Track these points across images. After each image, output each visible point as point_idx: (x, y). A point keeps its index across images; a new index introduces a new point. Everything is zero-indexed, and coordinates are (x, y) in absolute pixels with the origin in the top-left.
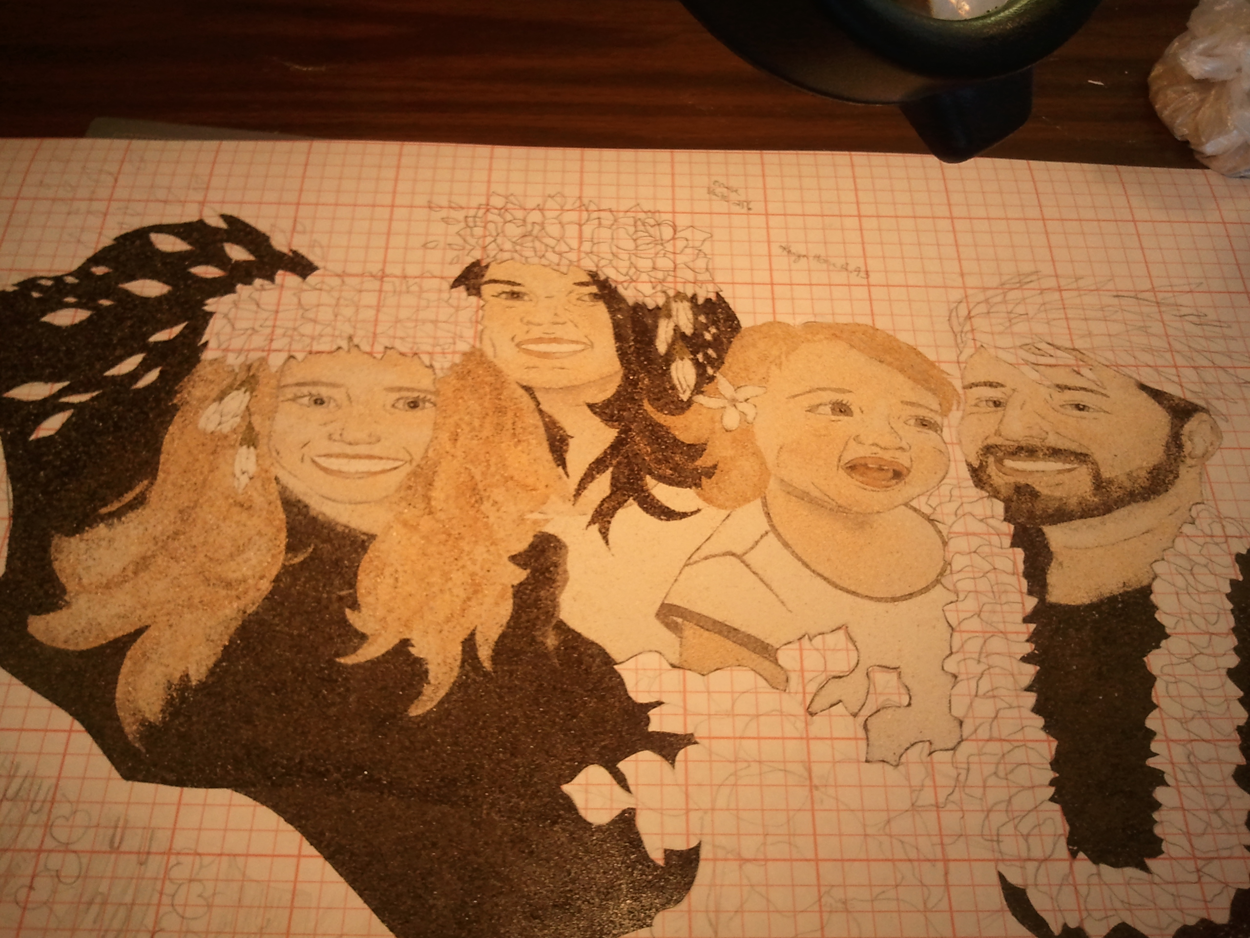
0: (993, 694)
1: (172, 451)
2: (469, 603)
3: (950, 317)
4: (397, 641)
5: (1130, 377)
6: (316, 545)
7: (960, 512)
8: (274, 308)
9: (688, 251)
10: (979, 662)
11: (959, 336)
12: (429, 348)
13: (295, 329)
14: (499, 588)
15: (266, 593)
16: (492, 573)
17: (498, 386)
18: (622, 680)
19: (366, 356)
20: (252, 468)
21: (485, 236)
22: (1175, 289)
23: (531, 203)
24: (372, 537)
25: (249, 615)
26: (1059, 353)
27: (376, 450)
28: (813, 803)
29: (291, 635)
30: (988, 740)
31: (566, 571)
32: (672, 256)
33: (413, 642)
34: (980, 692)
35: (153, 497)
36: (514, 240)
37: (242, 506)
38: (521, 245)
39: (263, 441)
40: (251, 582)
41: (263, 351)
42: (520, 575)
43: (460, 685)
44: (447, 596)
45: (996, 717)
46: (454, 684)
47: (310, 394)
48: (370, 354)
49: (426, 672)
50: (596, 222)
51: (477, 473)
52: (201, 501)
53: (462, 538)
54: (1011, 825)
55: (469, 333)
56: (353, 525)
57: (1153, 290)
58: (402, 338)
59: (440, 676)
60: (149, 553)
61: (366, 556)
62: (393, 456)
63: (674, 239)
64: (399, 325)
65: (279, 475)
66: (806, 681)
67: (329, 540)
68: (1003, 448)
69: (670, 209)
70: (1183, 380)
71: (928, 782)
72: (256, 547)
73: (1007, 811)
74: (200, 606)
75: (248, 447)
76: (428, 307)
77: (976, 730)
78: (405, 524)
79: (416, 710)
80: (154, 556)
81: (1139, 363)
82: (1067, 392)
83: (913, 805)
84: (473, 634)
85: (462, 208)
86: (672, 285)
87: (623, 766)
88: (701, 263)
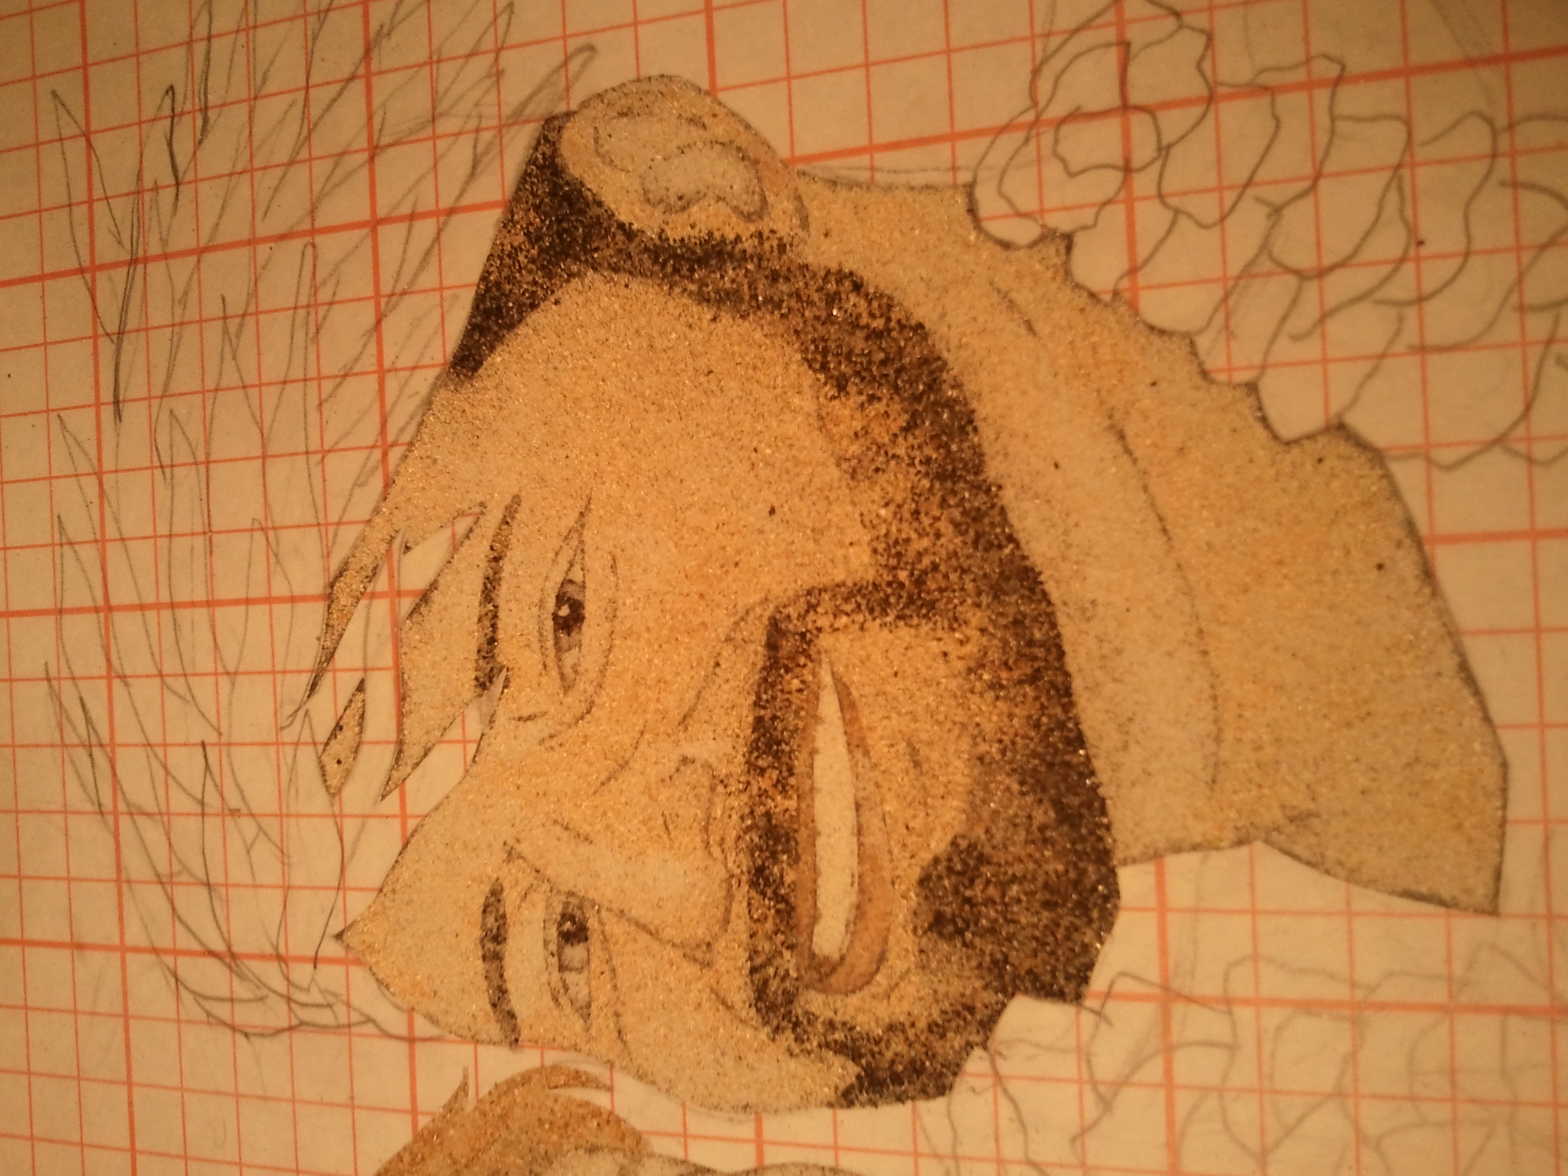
5: (428, 403)
26: (348, 655)
57: (87, 271)
68: (765, 946)
70: (427, 203)
82: (506, 652)
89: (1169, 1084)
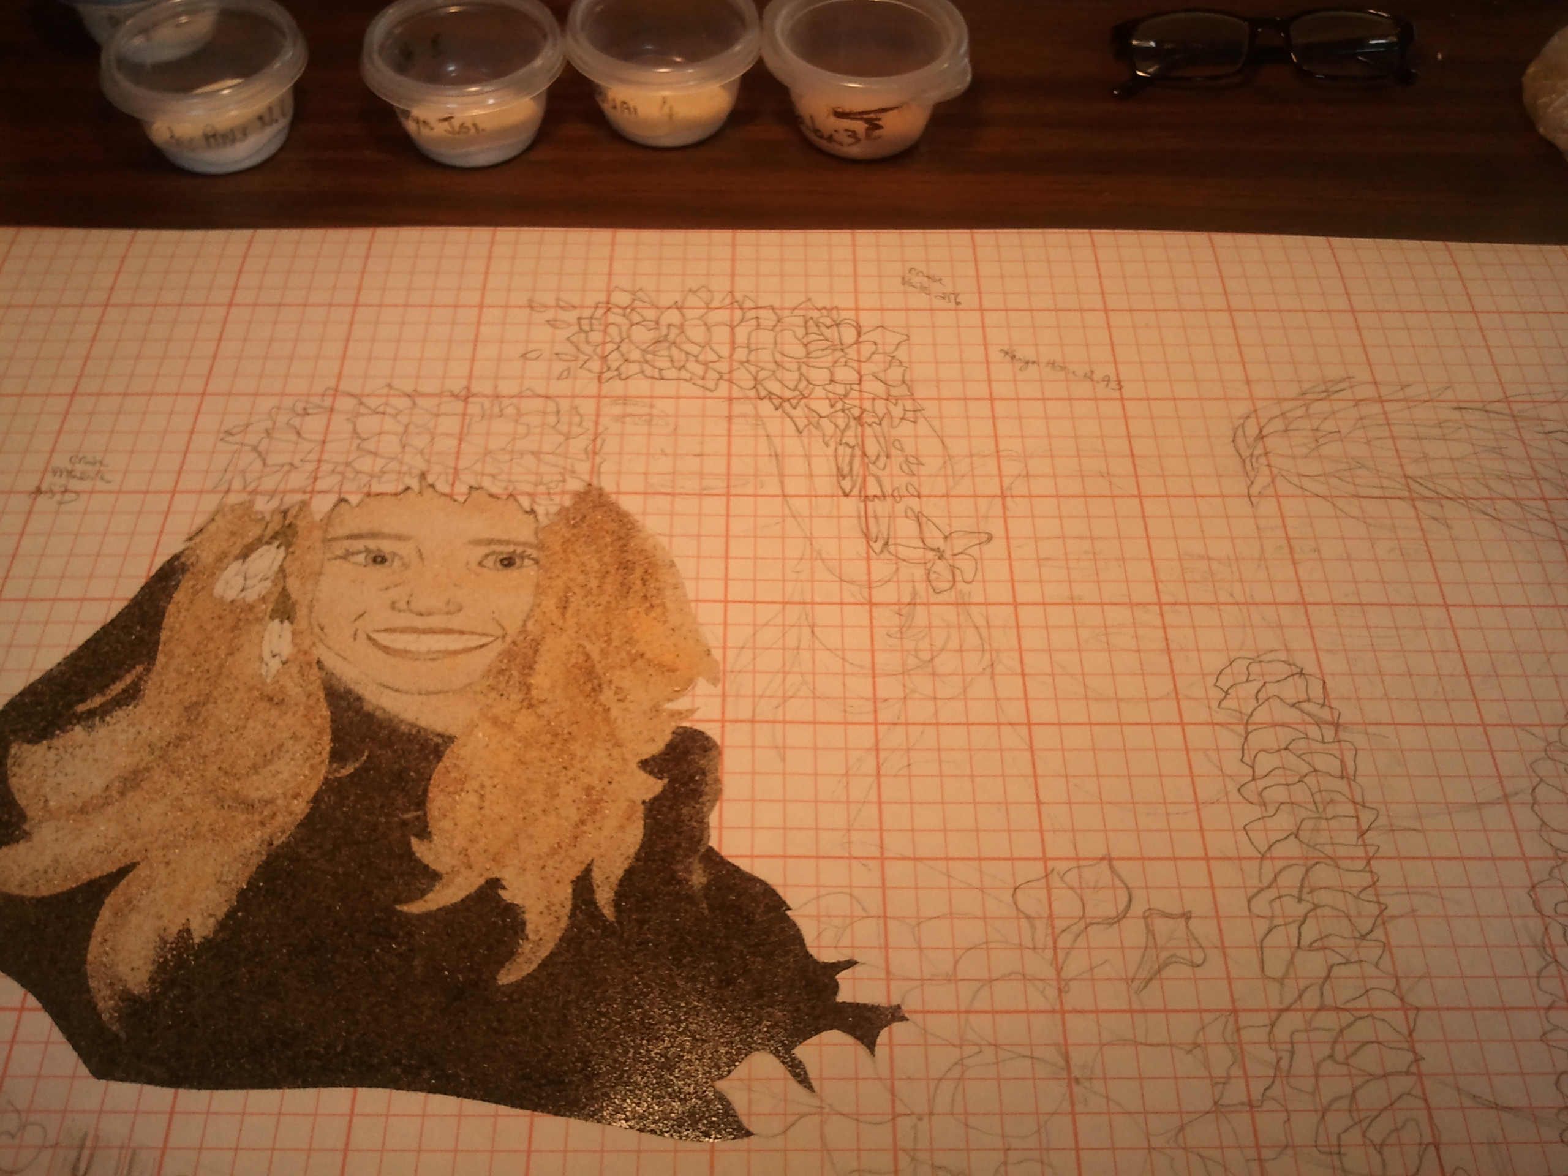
0: (1320, 945)
1: (177, 625)
2: (584, 828)
3: (1235, 436)
4: (482, 881)
6: (371, 751)
7: (1262, 695)
8: (320, 437)
9: (876, 357)
10: (1300, 900)
11: (1248, 461)
12: (530, 488)
13: (348, 464)
14: (625, 805)
15: (301, 817)
16: (614, 785)
17: (622, 533)
18: (798, 930)
19: (443, 499)
20: (286, 649)
21: (604, 343)
22: (1536, 398)
23: (666, 300)
24: (450, 739)
25: (278, 846)
27: (455, 622)
28: (1073, 1104)
29: (335, 875)
30: (1318, 1010)
31: (718, 781)
32: (855, 365)
33: (504, 883)
34: (1305, 942)
35: (150, 689)
36: (644, 347)
37: (271, 699)
38: (654, 353)
39: (302, 611)
40: (279, 802)
41: (305, 492)
42: (654, 786)
43: (570, 941)
44: (552, 820)
45: (1328, 977)
46: (561, 939)
47: (368, 550)
48: (450, 496)
49: (523, 924)
50: (754, 322)
51: (594, 650)
52: (215, 694)
53: (574, 739)
54: (1356, 1131)
55: (583, 467)
56: (423, 723)
57: (1506, 399)
58: (493, 476)
59: (542, 930)
60: (141, 766)
61: (441, 764)
62: (479, 630)
63: (857, 342)
64: (488, 459)
65: (322, 659)
66: (1057, 931)
67: (389, 743)
69: (852, 305)
71: (1236, 1071)
72: (289, 755)
73: (1350, 1111)
74: (209, 835)
75: (282, 622)
76: (528, 434)
77: (1300, 996)
78: (495, 721)
79: (507, 977)
80: (148, 769)
81: (1494, 495)
83: (1216, 1103)
84: (588, 870)
85: (574, 307)
86: (857, 402)
87: (804, 1052)
88: (895, 373)
89: (1305, 723)
